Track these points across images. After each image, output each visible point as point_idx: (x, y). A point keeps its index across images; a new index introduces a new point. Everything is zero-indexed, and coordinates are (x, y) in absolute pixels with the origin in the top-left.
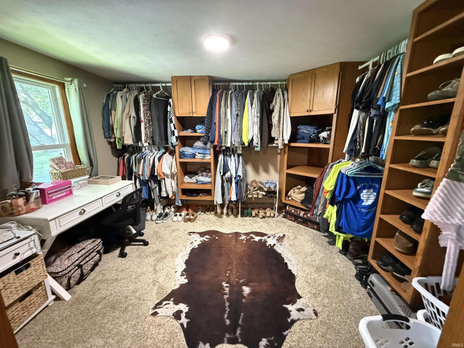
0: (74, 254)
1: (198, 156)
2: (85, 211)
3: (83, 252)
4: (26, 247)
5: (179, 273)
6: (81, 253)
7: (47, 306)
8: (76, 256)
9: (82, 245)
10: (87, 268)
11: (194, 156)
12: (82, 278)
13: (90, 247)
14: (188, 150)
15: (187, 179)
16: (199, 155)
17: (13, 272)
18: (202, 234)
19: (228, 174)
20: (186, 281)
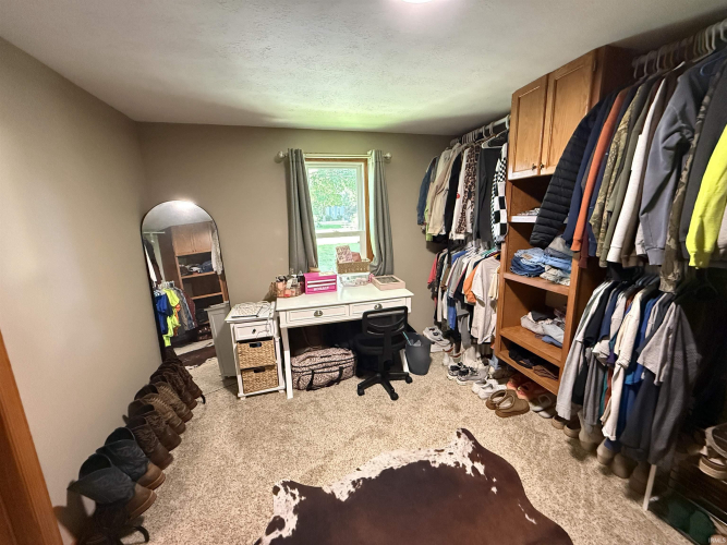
0: (316, 357)
1: (549, 274)
2: (321, 313)
3: (326, 359)
4: (263, 328)
5: (356, 476)
6: (323, 360)
7: (277, 391)
8: (318, 360)
9: (332, 351)
10: (319, 379)
11: (537, 271)
12: (311, 387)
13: (337, 358)
14: (533, 257)
15: (528, 320)
16: (553, 271)
17: (248, 345)
18: (479, 453)
19: (601, 348)
20: (344, 497)
